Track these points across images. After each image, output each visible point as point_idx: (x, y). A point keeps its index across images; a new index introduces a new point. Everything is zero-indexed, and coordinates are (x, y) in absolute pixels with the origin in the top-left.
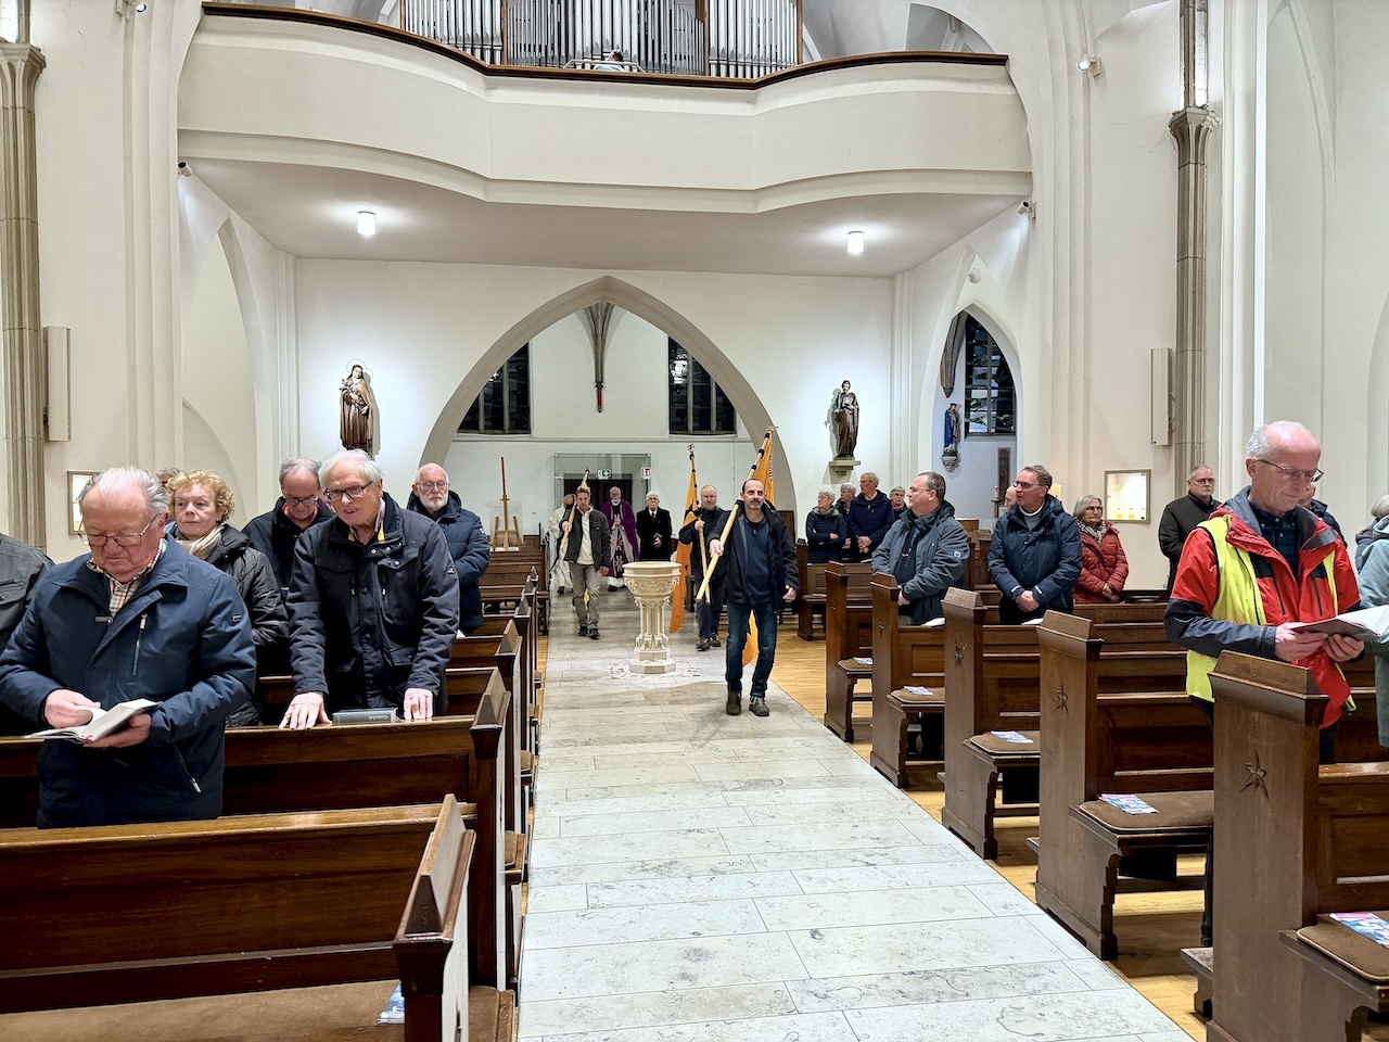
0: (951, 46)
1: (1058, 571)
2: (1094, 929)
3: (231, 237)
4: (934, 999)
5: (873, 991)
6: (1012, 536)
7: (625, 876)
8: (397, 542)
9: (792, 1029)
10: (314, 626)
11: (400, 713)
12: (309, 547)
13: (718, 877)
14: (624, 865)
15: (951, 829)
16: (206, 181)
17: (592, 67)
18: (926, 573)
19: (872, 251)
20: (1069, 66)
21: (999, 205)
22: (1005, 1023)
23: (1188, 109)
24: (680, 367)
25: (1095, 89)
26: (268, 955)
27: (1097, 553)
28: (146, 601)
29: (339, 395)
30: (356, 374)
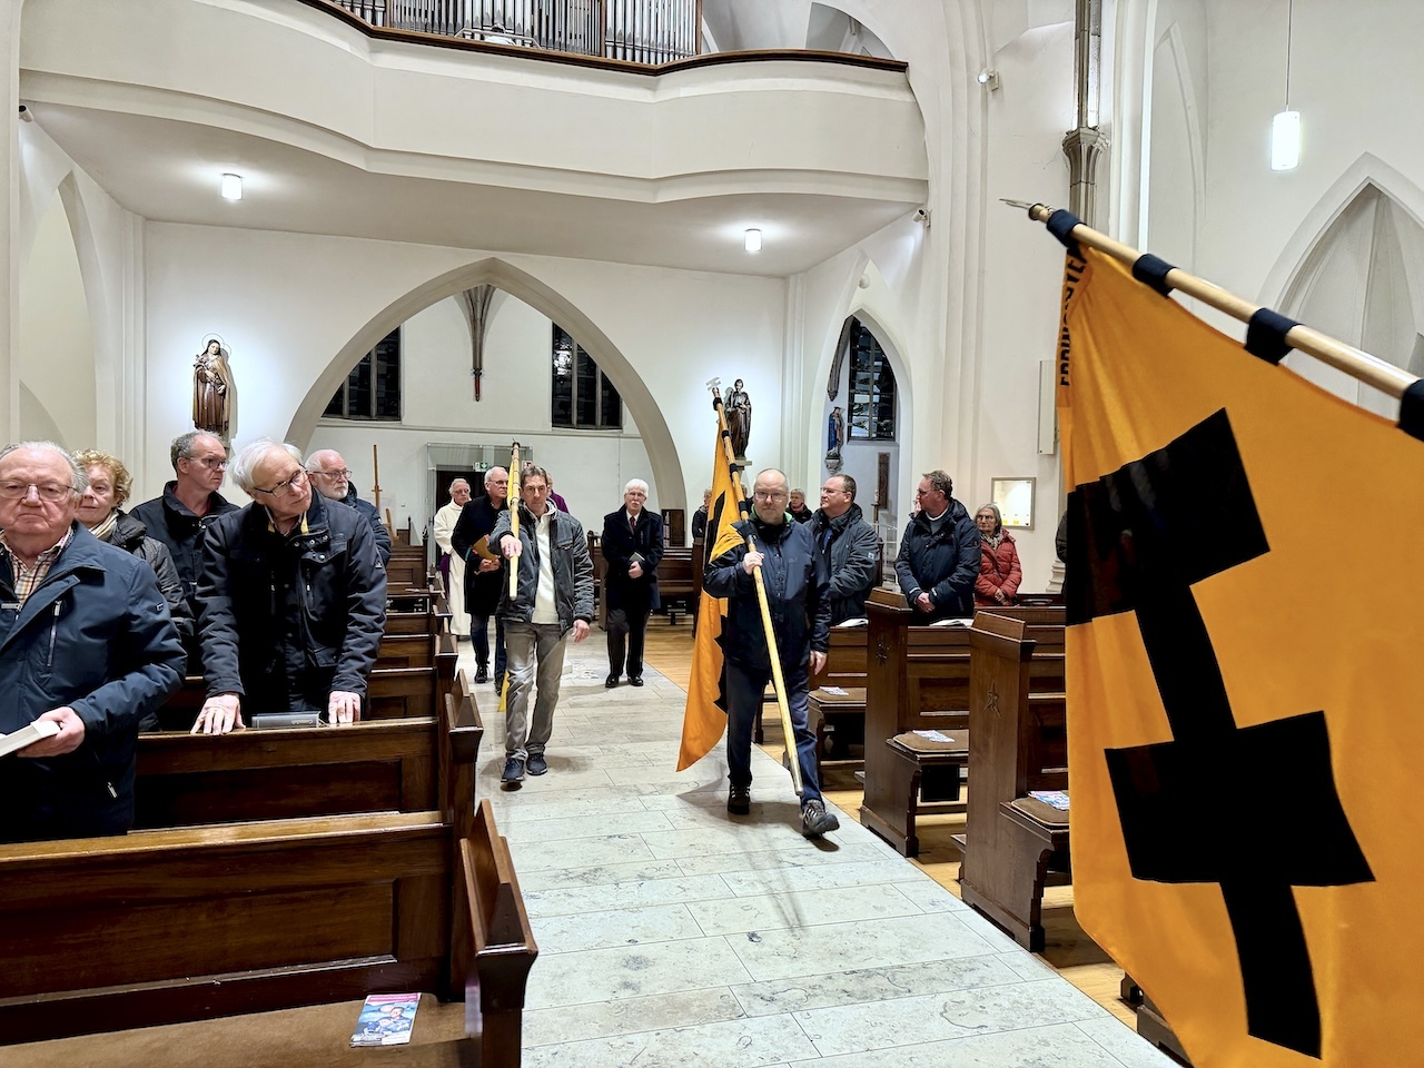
0: (850, 47)
1: (954, 576)
2: (1023, 923)
3: (74, 193)
4: (878, 996)
5: (818, 991)
6: (916, 539)
7: (549, 884)
8: (322, 535)
9: (744, 1033)
10: (228, 622)
11: (325, 717)
12: (222, 539)
13: (646, 883)
14: (548, 873)
15: (870, 828)
16: (45, 127)
17: (482, 38)
18: (843, 574)
19: (768, 250)
20: (969, 78)
21: (893, 211)
22: (950, 1017)
23: (1081, 130)
24: (564, 358)
25: (992, 104)
26: (216, 980)
27: (992, 559)
28: (61, 587)
29: (192, 372)
30: (213, 349)
